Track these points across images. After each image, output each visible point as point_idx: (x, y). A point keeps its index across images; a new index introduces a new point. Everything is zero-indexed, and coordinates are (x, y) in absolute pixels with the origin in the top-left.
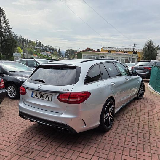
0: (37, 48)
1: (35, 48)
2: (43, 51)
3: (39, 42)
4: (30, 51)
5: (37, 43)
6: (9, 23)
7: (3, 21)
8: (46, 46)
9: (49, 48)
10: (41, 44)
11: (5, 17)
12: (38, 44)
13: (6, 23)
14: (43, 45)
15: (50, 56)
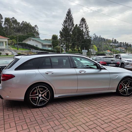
0: (112, 45)
1: (110, 45)
2: (118, 47)
3: (115, 39)
4: (106, 47)
5: (112, 40)
6: (88, 28)
7: (84, 27)
8: (121, 43)
9: (124, 44)
10: (116, 41)
11: (86, 24)
12: (114, 41)
13: (87, 28)
14: (118, 42)
15: (123, 51)
